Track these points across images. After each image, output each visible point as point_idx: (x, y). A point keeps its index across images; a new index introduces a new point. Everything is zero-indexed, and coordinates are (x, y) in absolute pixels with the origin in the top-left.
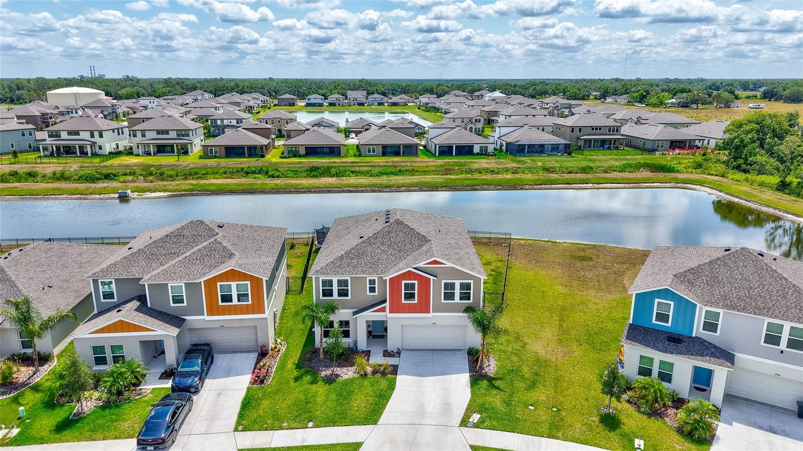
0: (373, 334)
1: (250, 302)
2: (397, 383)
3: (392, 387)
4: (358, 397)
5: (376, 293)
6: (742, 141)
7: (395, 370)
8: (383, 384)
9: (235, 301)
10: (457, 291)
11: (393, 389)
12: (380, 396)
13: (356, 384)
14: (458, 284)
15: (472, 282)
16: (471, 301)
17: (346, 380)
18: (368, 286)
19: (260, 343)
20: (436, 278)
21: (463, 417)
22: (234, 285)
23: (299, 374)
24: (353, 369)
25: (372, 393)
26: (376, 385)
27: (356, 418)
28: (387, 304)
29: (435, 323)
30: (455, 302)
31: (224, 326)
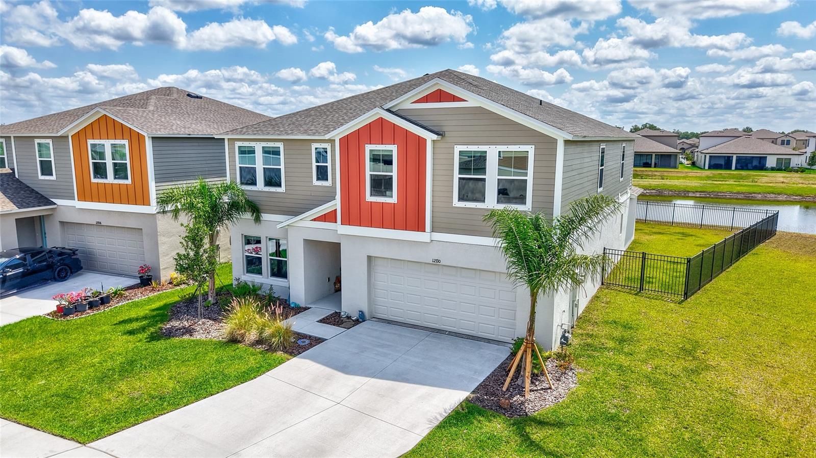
1: (130, 181)
2: (271, 371)
5: (329, 183)
9: (110, 177)
10: (492, 177)
14: (493, 155)
15: (530, 150)
16: (528, 207)
18: (314, 164)
22: (108, 145)
29: (438, 261)
30: (485, 207)
31: (100, 223)
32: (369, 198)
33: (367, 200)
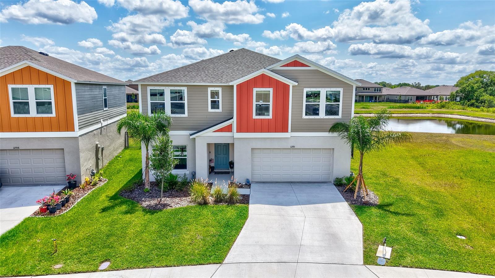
0: (215, 171)
1: (54, 115)
2: (250, 212)
3: (243, 216)
4: (192, 227)
5: (220, 110)
6: (473, 88)
7: (246, 199)
8: (231, 212)
9: (33, 112)
10: (323, 103)
11: (246, 218)
12: (227, 225)
13: (191, 213)
14: (323, 92)
15: (341, 90)
16: (340, 116)
17: (176, 210)
18: (210, 100)
19: (70, 170)
20: (296, 84)
21: (364, 251)
22: (31, 89)
23: (112, 205)
24: (189, 199)
25: (214, 223)
26: (220, 214)
27: (186, 255)
28: (234, 122)
29: (294, 147)
30: (319, 118)
31: (18, 148)
32: (255, 117)
33: (253, 118)
